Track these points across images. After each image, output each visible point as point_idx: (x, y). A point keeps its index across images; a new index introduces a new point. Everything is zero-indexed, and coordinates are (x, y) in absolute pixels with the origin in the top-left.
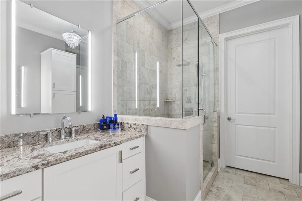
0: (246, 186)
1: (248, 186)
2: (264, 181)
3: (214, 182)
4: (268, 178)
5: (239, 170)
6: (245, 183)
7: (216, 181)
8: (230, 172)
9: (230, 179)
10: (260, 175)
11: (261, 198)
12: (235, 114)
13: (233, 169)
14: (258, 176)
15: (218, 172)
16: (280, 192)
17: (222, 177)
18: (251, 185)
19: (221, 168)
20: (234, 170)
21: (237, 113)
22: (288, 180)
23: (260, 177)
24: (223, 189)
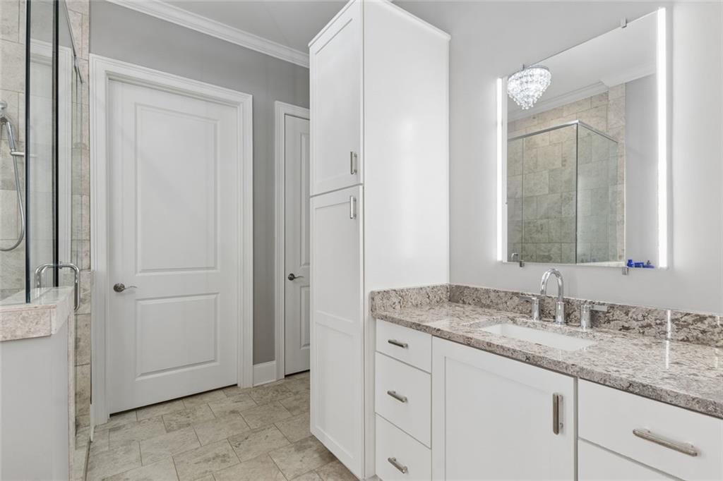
0: (171, 435)
1: (177, 433)
2: (201, 406)
3: (88, 473)
4: (207, 398)
5: (143, 411)
6: (168, 432)
7: (91, 469)
8: (124, 426)
9: (130, 442)
10: (190, 400)
11: (207, 441)
12: (136, 272)
13: (127, 415)
14: (186, 403)
15: (91, 442)
16: (233, 412)
17: (107, 449)
18: (180, 428)
19: (95, 428)
20: (133, 415)
21: (139, 269)
22: (236, 385)
23: (192, 403)
24: (122, 474)
